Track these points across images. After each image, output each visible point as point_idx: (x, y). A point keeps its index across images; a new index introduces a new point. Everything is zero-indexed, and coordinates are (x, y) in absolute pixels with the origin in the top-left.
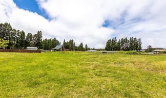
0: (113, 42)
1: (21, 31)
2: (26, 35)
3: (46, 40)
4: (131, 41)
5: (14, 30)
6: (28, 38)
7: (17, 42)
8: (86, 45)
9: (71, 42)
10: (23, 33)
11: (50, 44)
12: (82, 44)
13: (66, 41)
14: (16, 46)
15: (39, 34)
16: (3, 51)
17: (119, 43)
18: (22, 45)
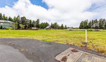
0: (86, 22)
1: (30, 20)
2: (32, 21)
3: (42, 23)
4: (100, 22)
5: (27, 19)
6: (33, 23)
7: (29, 25)
8: (66, 26)
9: (56, 24)
10: (31, 21)
11: (44, 26)
12: (62, 25)
13: (53, 24)
14: (28, 27)
15: (38, 21)
16: (23, 30)
17: (90, 24)
18: (30, 27)
